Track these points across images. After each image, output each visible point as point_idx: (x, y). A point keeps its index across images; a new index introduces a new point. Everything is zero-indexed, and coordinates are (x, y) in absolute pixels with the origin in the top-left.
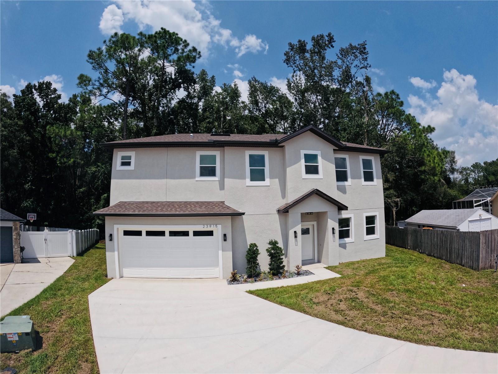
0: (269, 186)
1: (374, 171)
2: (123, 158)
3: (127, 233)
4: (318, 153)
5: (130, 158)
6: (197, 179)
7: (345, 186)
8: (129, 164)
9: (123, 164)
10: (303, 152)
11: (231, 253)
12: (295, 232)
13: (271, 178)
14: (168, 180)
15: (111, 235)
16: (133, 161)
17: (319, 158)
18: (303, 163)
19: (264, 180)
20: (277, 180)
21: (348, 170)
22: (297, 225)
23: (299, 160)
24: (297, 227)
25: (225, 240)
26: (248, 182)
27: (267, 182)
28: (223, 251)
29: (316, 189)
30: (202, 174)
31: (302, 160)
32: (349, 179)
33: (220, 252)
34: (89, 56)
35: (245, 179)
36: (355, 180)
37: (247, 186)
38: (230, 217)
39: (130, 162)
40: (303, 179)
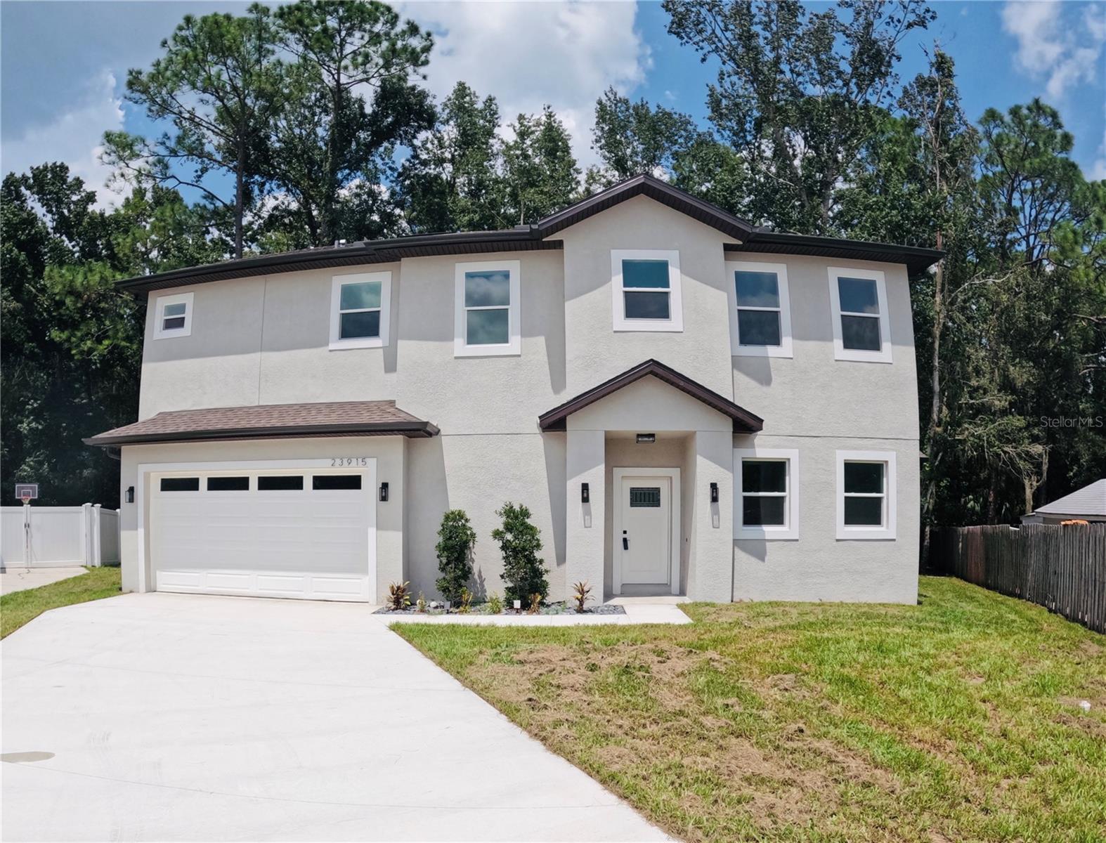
0: (519, 356)
1: (884, 317)
2: (169, 310)
3: (169, 485)
4: (671, 257)
5: (182, 308)
6: (331, 346)
7: (767, 358)
8: (179, 323)
9: (169, 325)
10: (618, 257)
11: (400, 535)
12: (585, 487)
13: (525, 333)
14: (265, 355)
15: (131, 490)
16: (188, 316)
17: (674, 273)
18: (616, 287)
19: (506, 341)
20: (541, 341)
21: (785, 310)
22: (593, 467)
23: (607, 280)
24: (593, 472)
25: (384, 498)
26: (460, 346)
27: (515, 344)
28: (378, 528)
29: (652, 360)
30: (346, 333)
31: (613, 278)
32: (786, 340)
33: (372, 531)
34: (130, 85)
35: (453, 340)
36: (807, 343)
37: (456, 358)
38: (401, 437)
39: (184, 318)
40: (615, 332)
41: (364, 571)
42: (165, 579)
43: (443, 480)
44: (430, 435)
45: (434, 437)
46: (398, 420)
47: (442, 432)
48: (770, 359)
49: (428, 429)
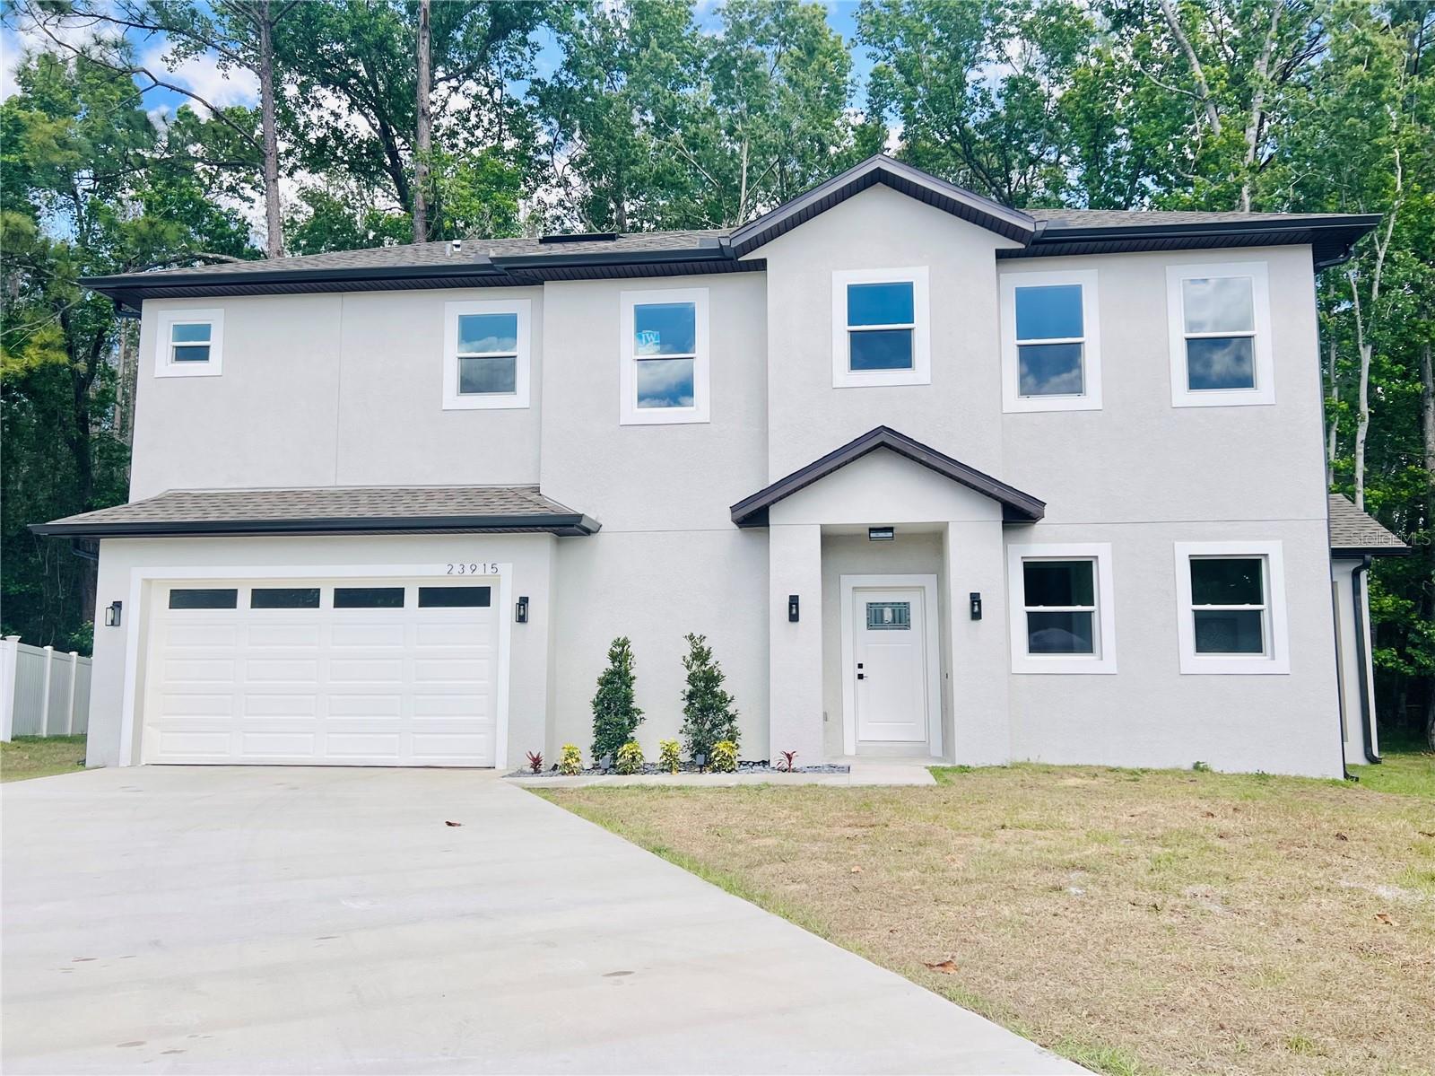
0: (708, 424)
2: (182, 331)
3: (183, 599)
4: (916, 274)
5: (204, 332)
6: (447, 403)
8: (201, 354)
9: (183, 354)
10: (843, 280)
12: (794, 600)
14: (345, 411)
15: (117, 606)
16: (215, 344)
18: (838, 325)
19: (689, 404)
21: (1090, 338)
25: (522, 619)
26: (628, 410)
29: (883, 427)
30: (468, 386)
31: (835, 313)
32: (1092, 386)
33: (505, 666)
35: (619, 401)
36: (1125, 385)
37: (623, 426)
38: (547, 535)
39: (208, 347)
40: (836, 388)
44: (588, 532)
45: (592, 535)
46: (542, 511)
47: (604, 528)
49: (584, 523)
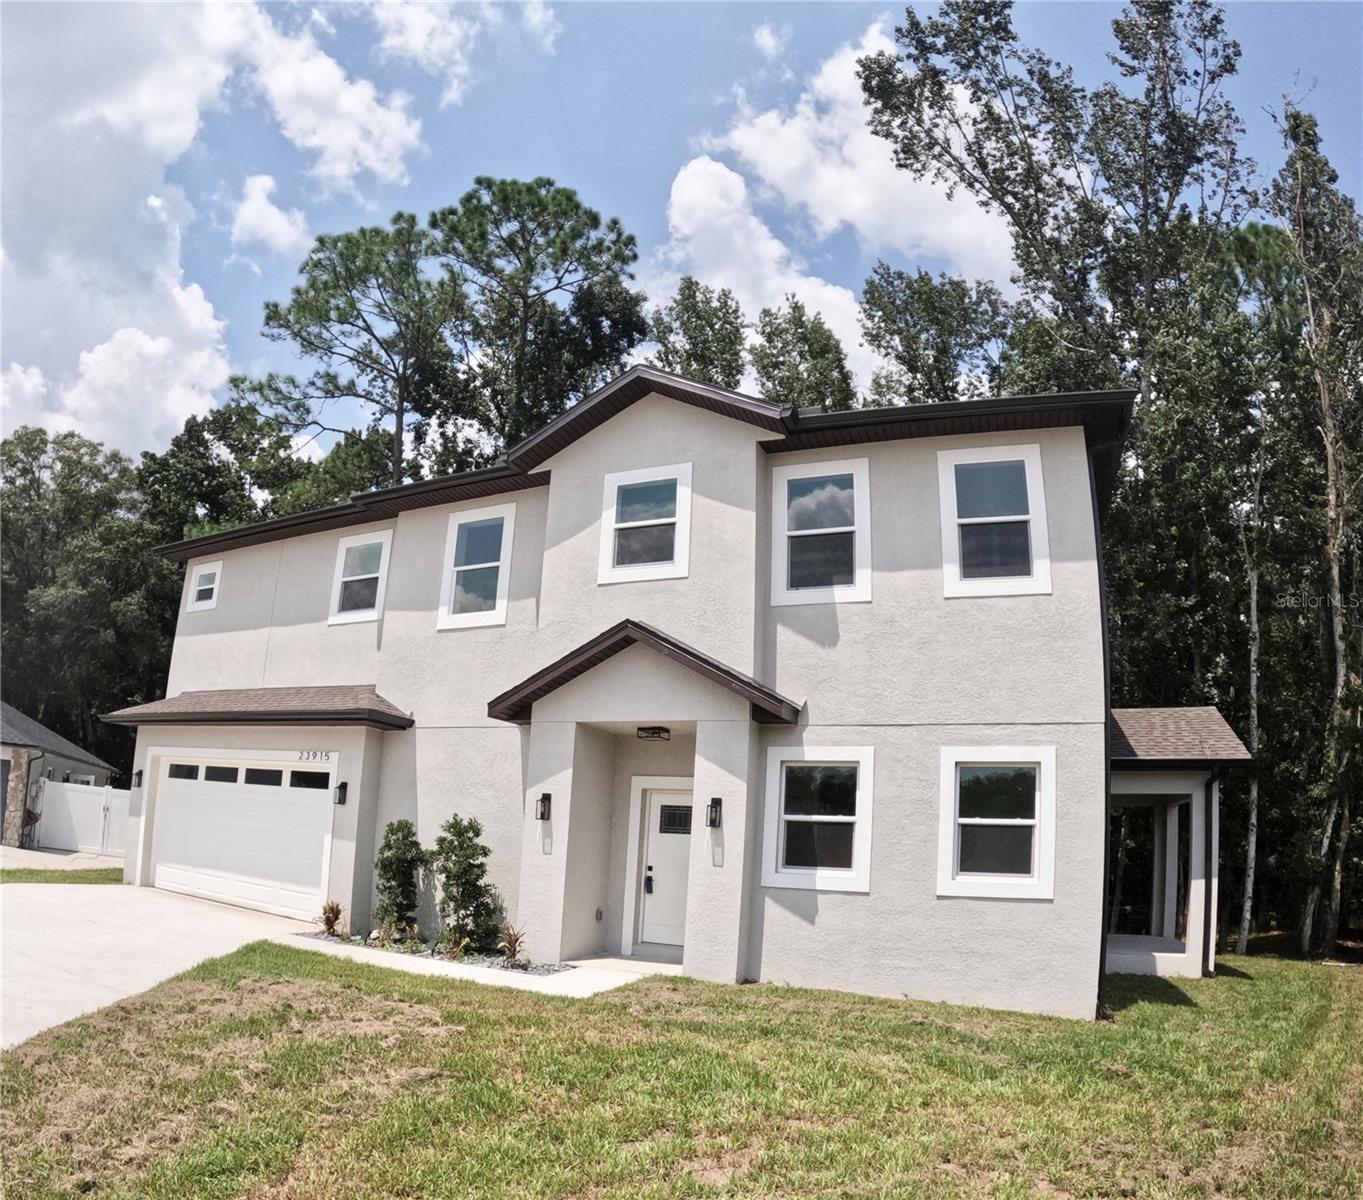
1: (1037, 517)
4: (680, 472)
6: (332, 620)
7: (832, 604)
8: (210, 594)
9: (201, 596)
10: (613, 482)
12: (546, 799)
13: (512, 596)
14: (273, 630)
15: (140, 773)
16: (217, 586)
17: (683, 493)
21: (862, 529)
22: (560, 771)
23: (597, 516)
24: (558, 778)
25: (342, 801)
27: (497, 615)
28: (333, 837)
29: (628, 621)
31: (604, 514)
32: (862, 574)
33: (328, 838)
34: (269, 319)
35: (437, 609)
36: (896, 575)
37: (439, 631)
38: (362, 729)
39: (213, 589)
40: (600, 585)
41: (317, 884)
42: (163, 874)
43: (413, 784)
45: (408, 730)
47: (417, 724)
48: (838, 606)
